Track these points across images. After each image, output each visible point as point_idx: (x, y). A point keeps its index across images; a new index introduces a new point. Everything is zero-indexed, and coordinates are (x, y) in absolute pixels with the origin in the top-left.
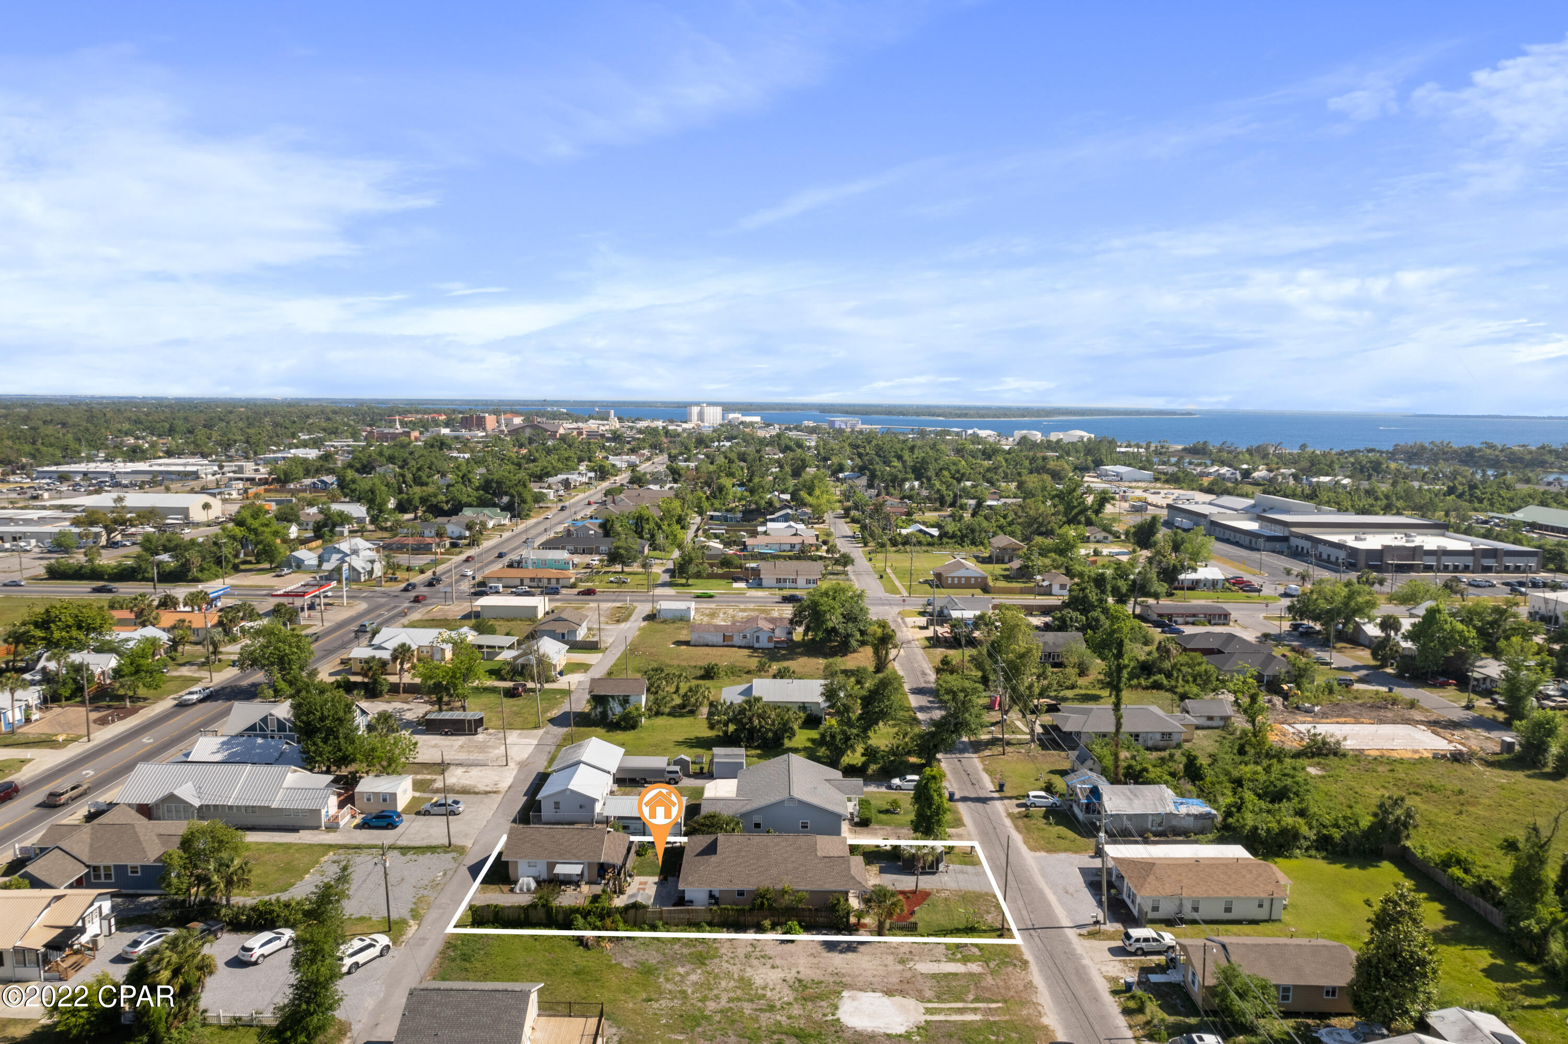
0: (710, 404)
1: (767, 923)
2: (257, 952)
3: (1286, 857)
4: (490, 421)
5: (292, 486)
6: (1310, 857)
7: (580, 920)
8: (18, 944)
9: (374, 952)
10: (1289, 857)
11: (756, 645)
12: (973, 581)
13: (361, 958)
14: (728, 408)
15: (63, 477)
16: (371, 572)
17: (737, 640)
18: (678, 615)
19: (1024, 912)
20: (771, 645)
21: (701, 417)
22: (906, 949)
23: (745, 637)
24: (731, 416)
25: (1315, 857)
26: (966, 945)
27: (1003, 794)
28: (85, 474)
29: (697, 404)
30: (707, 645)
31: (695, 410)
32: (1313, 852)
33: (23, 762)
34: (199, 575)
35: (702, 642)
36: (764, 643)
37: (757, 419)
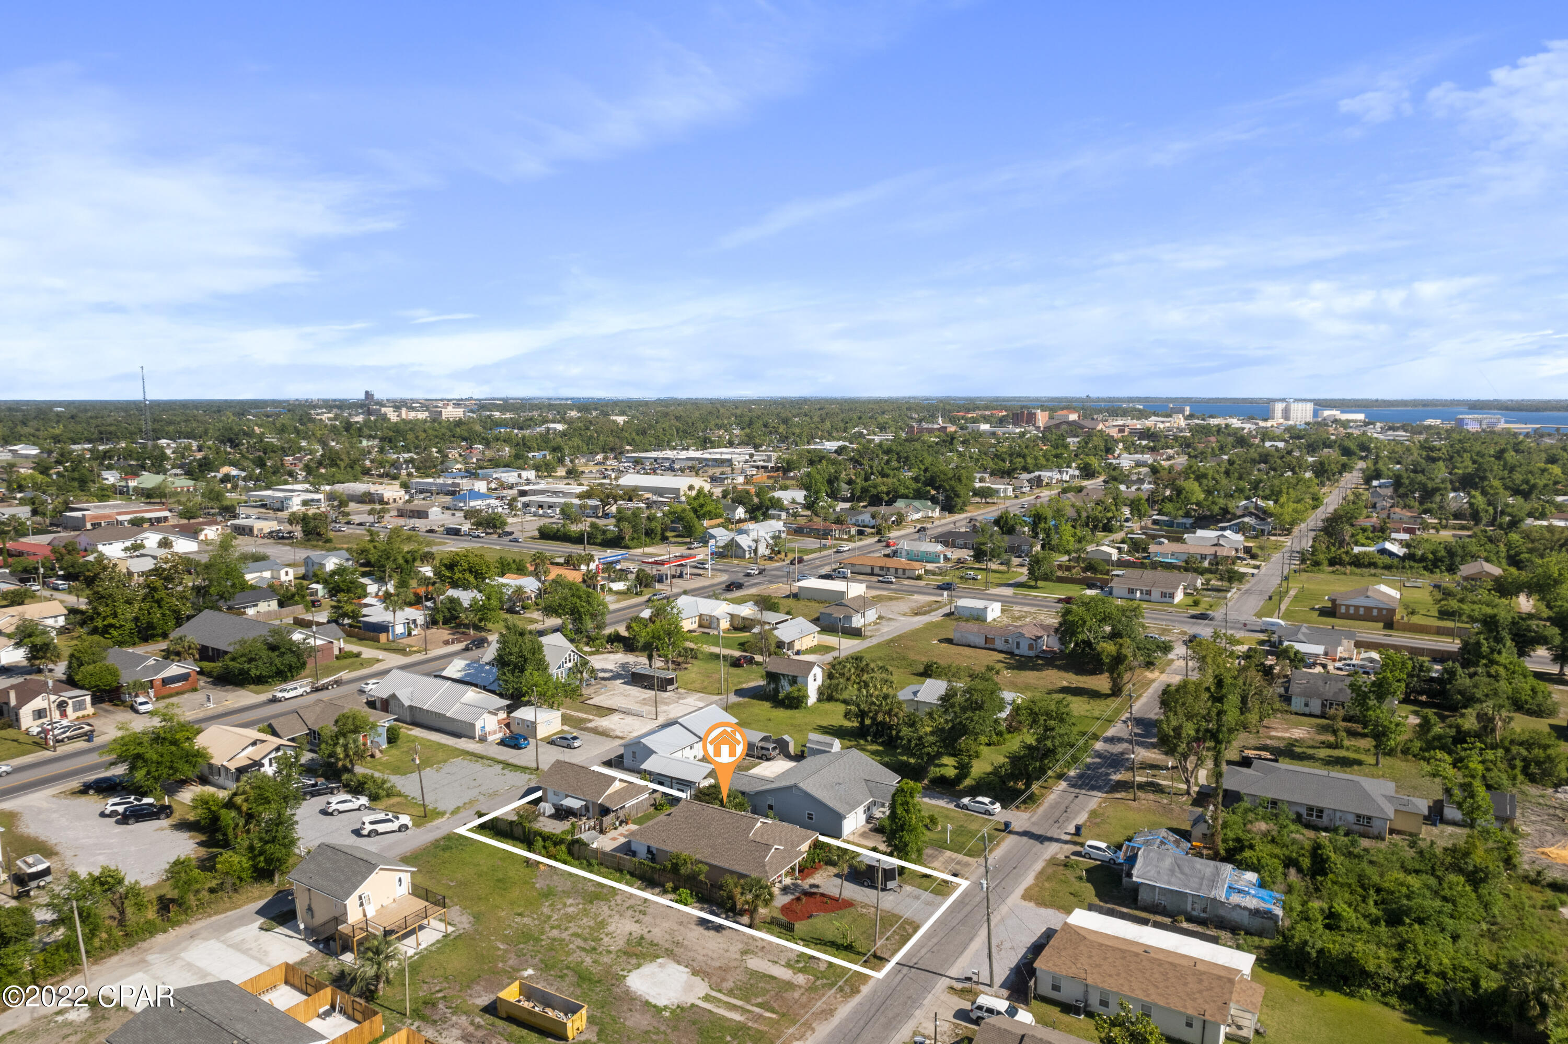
0: (1297, 400)
1: (669, 885)
2: (333, 807)
3: (1346, 994)
4: (1042, 418)
5: (792, 474)
6: (1386, 1004)
7: (539, 842)
8: (225, 763)
9: (395, 826)
10: (1351, 995)
11: (1017, 652)
12: (1375, 612)
13: (381, 828)
14: (1321, 404)
15: (637, 462)
16: (756, 551)
17: (999, 644)
18: (975, 613)
19: (924, 951)
20: (1032, 653)
21: (1286, 414)
22: (760, 944)
23: (1006, 641)
24: (1327, 413)
25: (1393, 1007)
26: (818, 959)
27: (1076, 839)
28: (656, 460)
29: (1283, 400)
30: (969, 646)
31: (1279, 407)
32: (1393, 1000)
33: (378, 661)
34: (629, 543)
35: (964, 642)
36: (1024, 650)
37: (1361, 417)
